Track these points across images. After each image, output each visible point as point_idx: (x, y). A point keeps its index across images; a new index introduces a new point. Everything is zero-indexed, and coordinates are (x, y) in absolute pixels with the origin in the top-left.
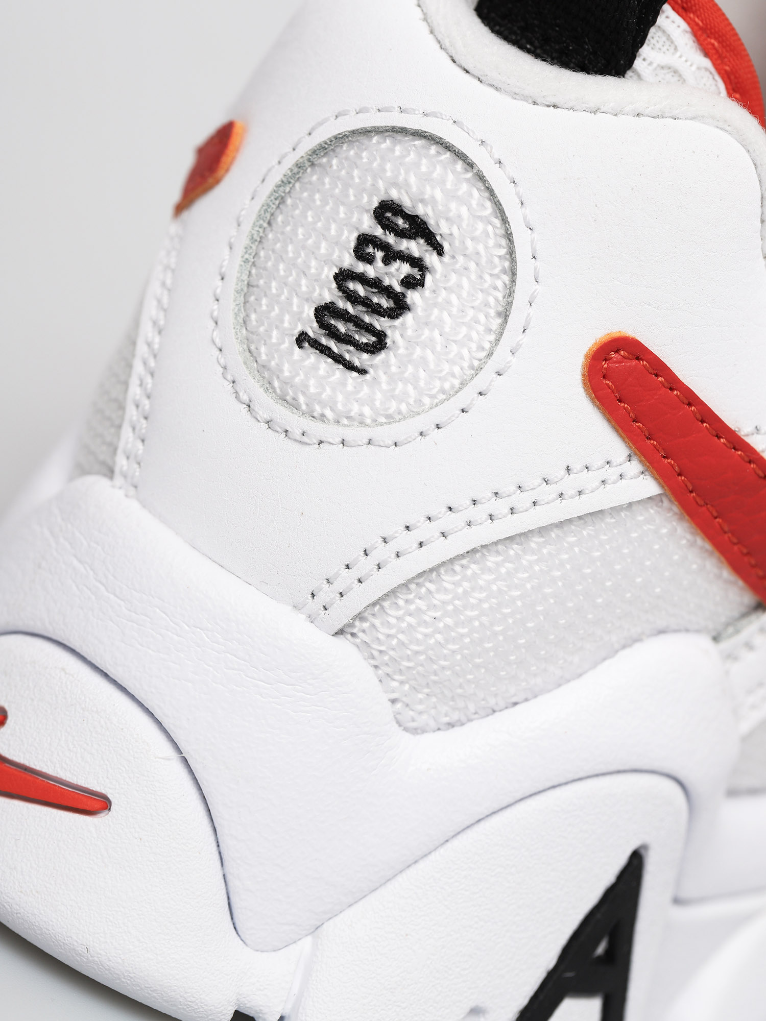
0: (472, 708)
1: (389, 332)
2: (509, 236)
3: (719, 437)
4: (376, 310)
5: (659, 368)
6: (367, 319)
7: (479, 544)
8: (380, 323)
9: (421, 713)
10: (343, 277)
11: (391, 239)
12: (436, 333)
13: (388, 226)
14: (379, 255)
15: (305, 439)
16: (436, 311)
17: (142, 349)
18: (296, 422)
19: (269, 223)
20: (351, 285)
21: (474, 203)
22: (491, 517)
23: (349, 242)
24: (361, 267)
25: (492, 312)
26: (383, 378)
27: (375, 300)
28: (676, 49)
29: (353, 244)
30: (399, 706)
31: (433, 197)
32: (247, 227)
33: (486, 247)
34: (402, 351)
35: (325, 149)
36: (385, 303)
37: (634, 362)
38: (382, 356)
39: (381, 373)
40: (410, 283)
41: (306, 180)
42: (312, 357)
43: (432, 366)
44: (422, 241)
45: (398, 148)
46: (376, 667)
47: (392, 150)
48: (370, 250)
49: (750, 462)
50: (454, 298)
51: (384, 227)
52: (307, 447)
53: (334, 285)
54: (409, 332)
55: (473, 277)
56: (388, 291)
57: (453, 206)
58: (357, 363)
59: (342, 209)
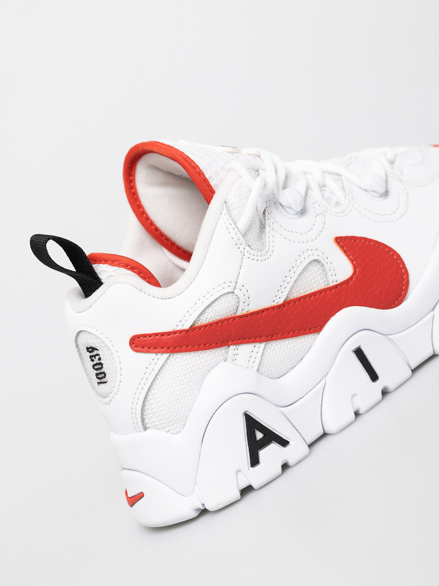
1: (104, 371)
3: (170, 335)
4: (100, 369)
6: (101, 372)
10: (93, 367)
11: (92, 354)
13: (90, 352)
21: (94, 337)
23: (89, 359)
24: (94, 363)
26: (109, 380)
31: (88, 341)
34: (108, 373)
36: (100, 366)
37: (139, 339)
38: (106, 377)
40: (100, 359)
42: (101, 385)
44: (95, 350)
48: (92, 359)
57: (91, 340)
58: (106, 381)
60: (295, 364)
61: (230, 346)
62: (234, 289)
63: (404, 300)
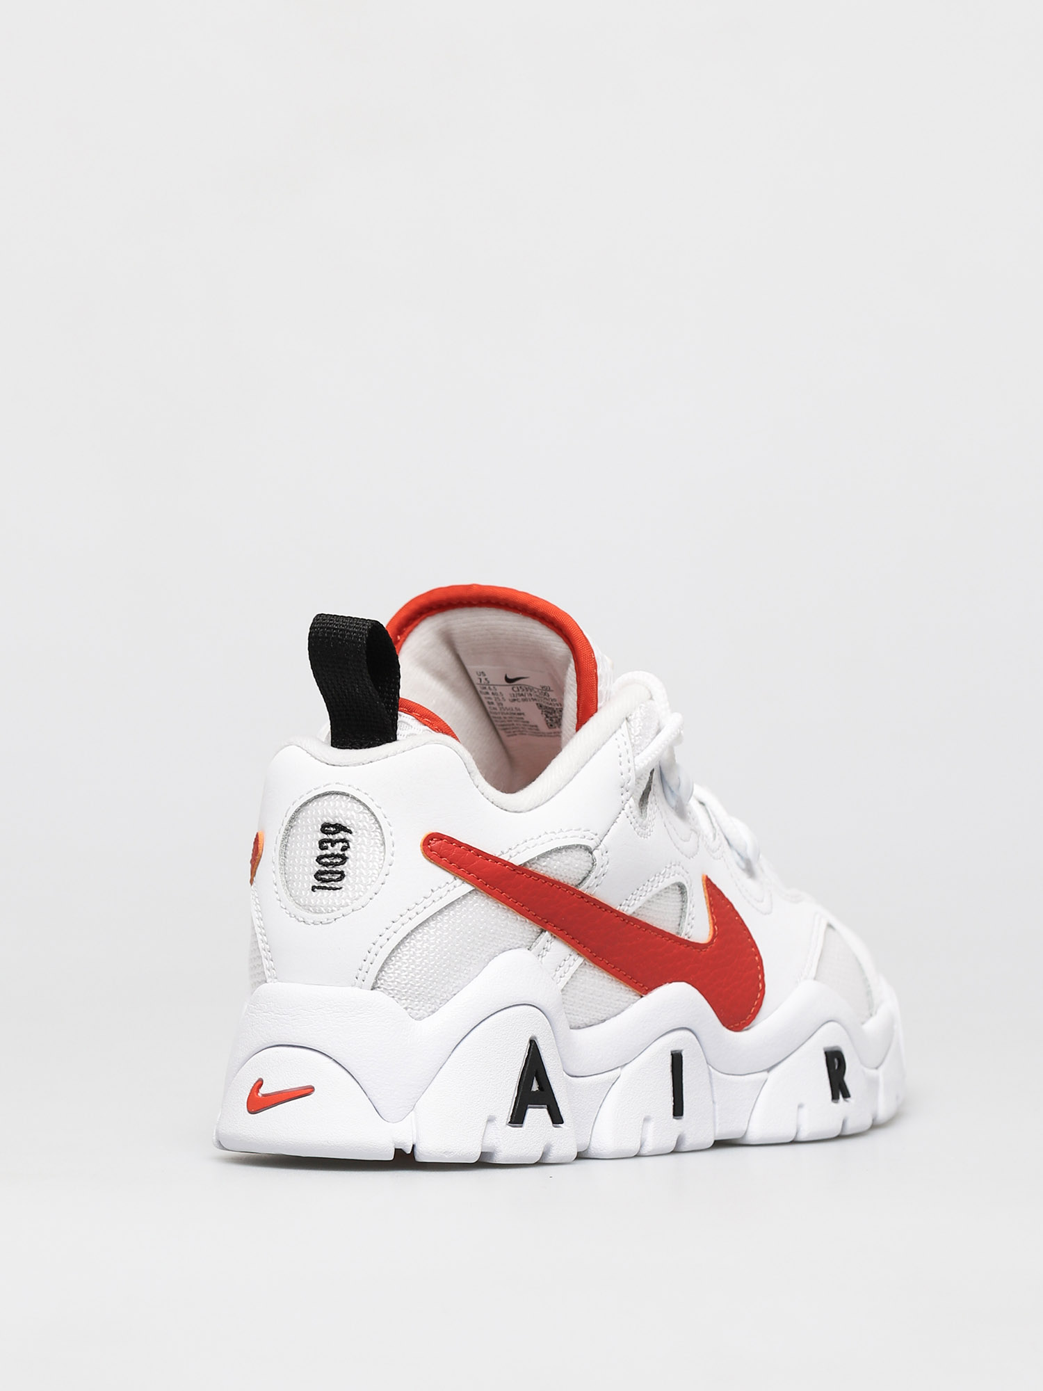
0: (438, 1001)
1: (344, 870)
2: (373, 814)
3: (488, 860)
4: (336, 864)
5: (451, 840)
6: (334, 869)
7: (410, 931)
8: (339, 868)
9: (419, 1010)
10: (319, 859)
11: (331, 837)
12: (362, 862)
13: (328, 833)
14: (329, 844)
15: (329, 921)
16: (358, 854)
17: (258, 930)
18: (323, 917)
19: (285, 857)
20: (323, 861)
21: (356, 809)
22: (410, 919)
23: (316, 845)
24: (324, 852)
25: (379, 845)
26: (349, 887)
27: (334, 861)
28: (412, 727)
29: (318, 846)
30: (409, 1010)
31: (339, 813)
32: (277, 862)
33: (367, 822)
34: (352, 874)
35: (293, 819)
36: (339, 860)
37: (440, 842)
38: (345, 880)
39: (347, 885)
40: (344, 849)
41: (291, 834)
42: (319, 892)
43: (365, 874)
44: (342, 832)
45: (320, 803)
46: (393, 997)
47: (318, 805)
48: (325, 845)
49: (505, 866)
50: (363, 846)
51: (326, 834)
52: (331, 924)
53: (317, 863)
54: (352, 866)
55: (367, 835)
56: (338, 856)
57: (348, 813)
58: (337, 887)
59: (309, 836)
61: (545, 931)
62: (596, 848)
63: (746, 1028)
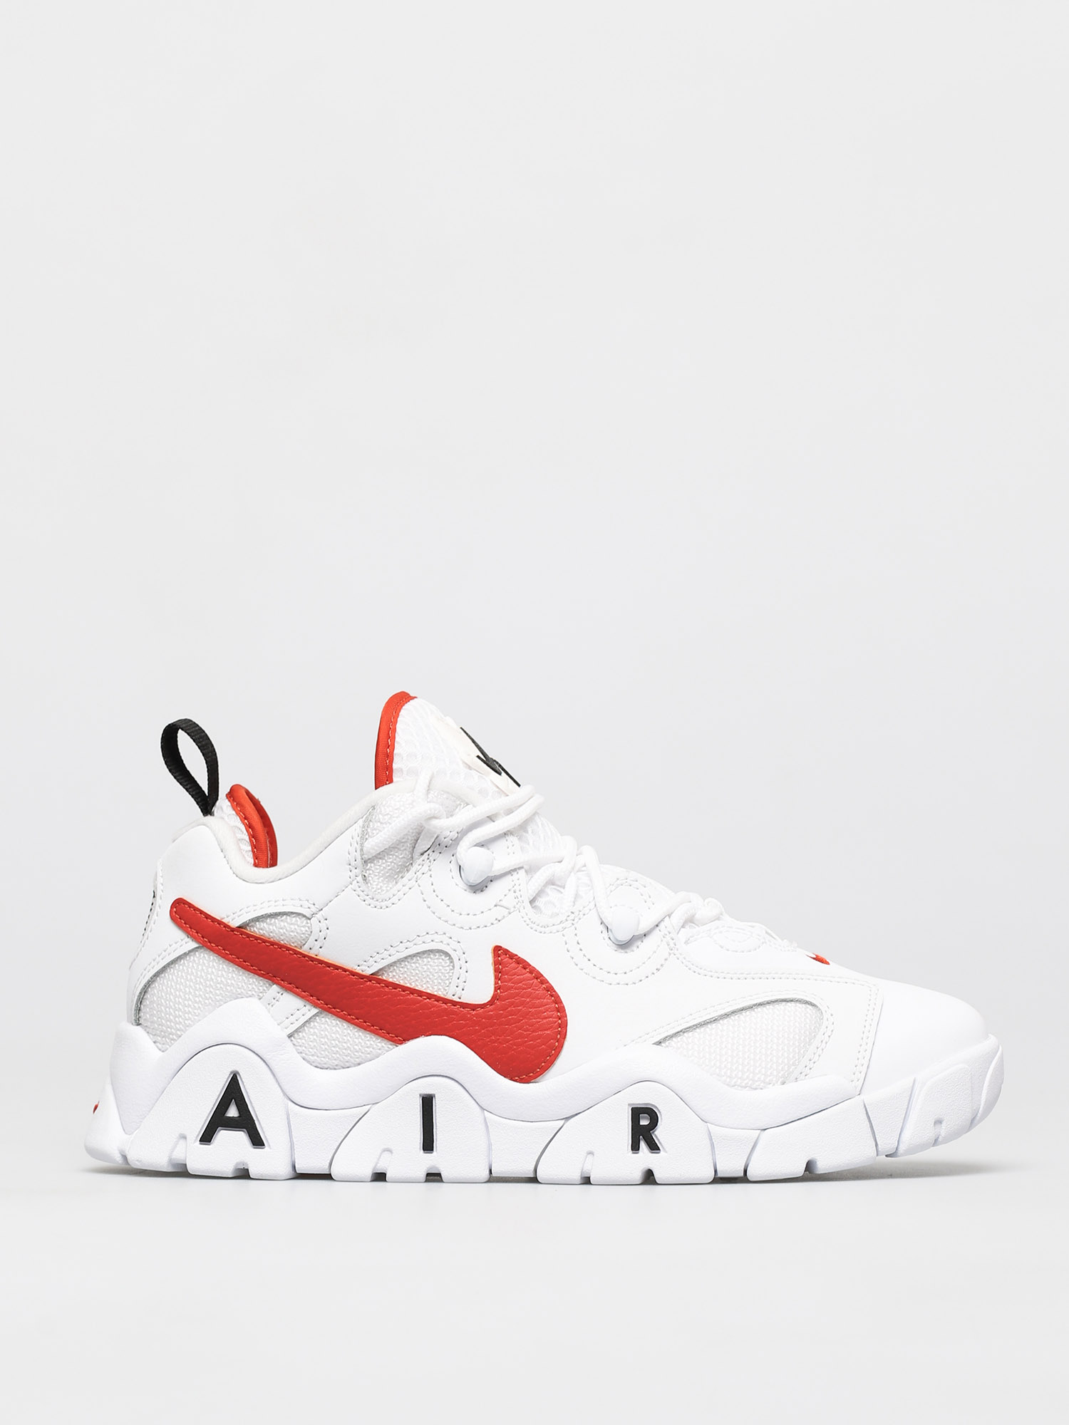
7: (150, 976)
9: (164, 1044)
30: (157, 1044)
46: (148, 1033)
60: (348, 1064)
61: (274, 984)
62: (313, 915)
63: (532, 1080)
